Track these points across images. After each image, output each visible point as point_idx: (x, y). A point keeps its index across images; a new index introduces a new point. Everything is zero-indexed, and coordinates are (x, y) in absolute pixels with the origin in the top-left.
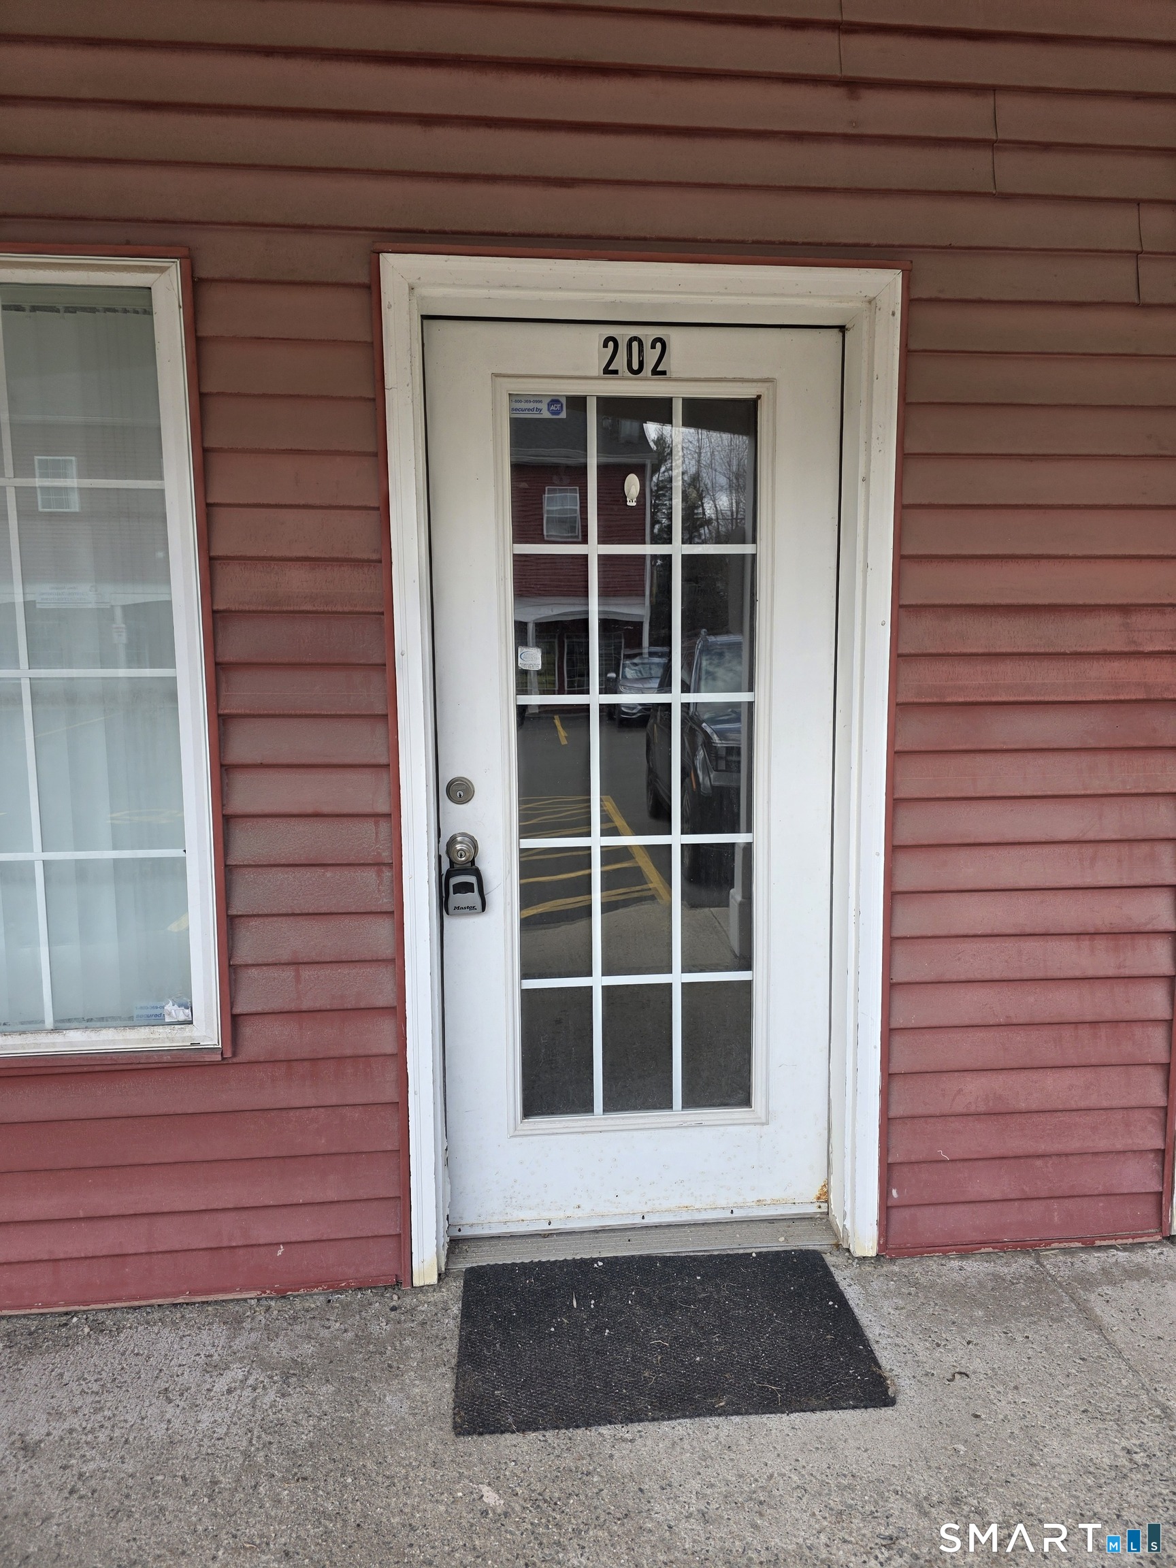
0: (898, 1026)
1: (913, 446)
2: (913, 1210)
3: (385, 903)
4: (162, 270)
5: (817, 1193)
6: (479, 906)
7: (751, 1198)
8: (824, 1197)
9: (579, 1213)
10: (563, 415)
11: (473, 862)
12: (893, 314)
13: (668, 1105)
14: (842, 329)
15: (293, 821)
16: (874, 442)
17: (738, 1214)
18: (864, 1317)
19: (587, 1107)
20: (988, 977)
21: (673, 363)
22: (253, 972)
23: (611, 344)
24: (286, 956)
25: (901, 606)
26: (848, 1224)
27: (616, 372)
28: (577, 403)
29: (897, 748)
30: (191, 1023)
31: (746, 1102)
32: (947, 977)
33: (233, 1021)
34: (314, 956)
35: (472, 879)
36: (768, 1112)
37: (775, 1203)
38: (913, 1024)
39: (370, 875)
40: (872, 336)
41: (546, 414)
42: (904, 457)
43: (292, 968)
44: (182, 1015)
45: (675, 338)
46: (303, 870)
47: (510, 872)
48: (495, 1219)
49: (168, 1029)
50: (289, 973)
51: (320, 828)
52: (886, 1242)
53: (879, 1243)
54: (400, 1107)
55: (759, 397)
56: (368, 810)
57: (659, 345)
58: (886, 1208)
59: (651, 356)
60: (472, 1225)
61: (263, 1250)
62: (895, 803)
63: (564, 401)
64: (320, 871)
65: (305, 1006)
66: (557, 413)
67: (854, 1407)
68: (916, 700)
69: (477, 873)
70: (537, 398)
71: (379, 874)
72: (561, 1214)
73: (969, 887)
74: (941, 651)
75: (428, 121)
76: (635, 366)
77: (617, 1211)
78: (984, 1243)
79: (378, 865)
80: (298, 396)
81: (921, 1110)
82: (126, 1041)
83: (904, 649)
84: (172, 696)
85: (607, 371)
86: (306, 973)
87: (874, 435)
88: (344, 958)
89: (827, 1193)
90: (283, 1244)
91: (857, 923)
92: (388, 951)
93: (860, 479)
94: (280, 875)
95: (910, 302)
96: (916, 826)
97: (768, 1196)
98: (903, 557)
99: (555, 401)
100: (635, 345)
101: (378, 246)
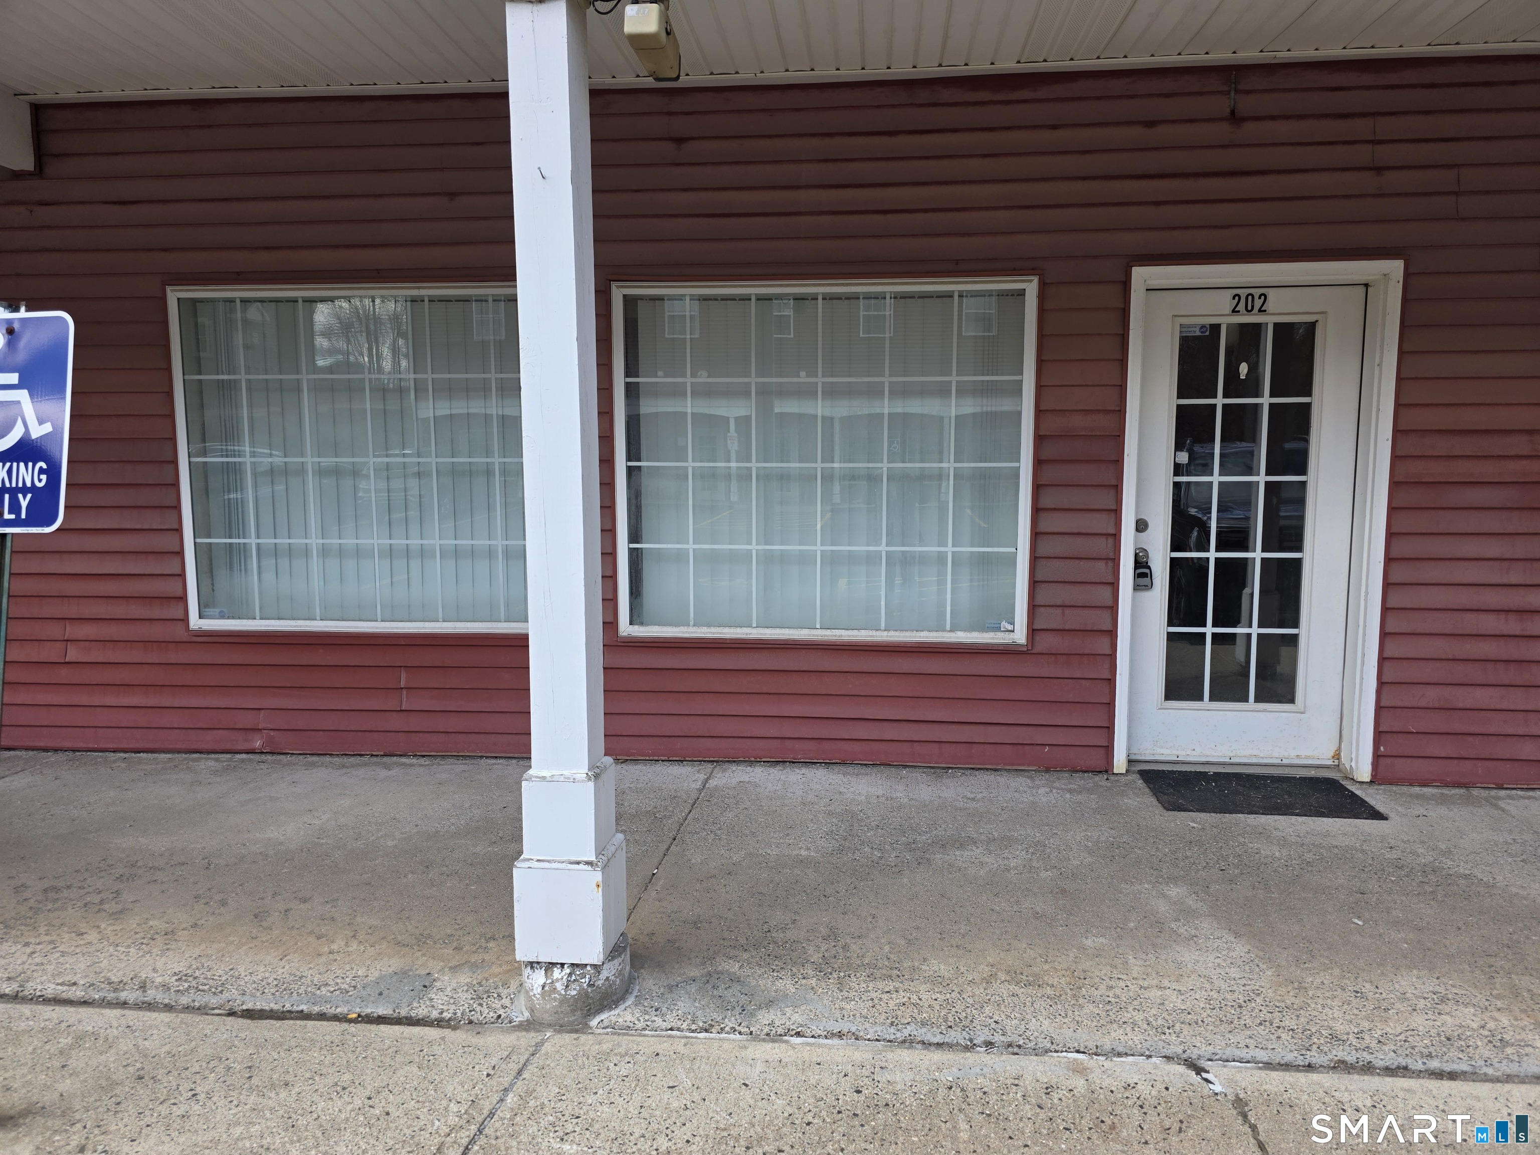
0: (1387, 656)
1: (1406, 348)
2: (1392, 759)
3: (1110, 579)
4: (1031, 281)
5: (1332, 754)
6: (1150, 586)
7: (1293, 754)
8: (1337, 756)
9: (1194, 753)
10: (1207, 333)
11: (1147, 563)
12: (1398, 282)
13: (1246, 700)
14: (1366, 285)
15: (1066, 536)
16: (1385, 347)
17: (1285, 761)
18: (1367, 799)
19: (1200, 698)
20: (1443, 632)
21: (1270, 306)
22: (1042, 609)
23: (1237, 298)
24: (1059, 603)
25: (1398, 431)
26: (1353, 764)
27: (1239, 311)
28: (1216, 328)
29: (1393, 505)
30: (1013, 631)
31: (1292, 701)
32: (1418, 631)
33: (1032, 631)
34: (1072, 603)
35: (1147, 571)
36: (1305, 707)
37: (1307, 757)
38: (1396, 656)
39: (1101, 565)
40: (1386, 293)
41: (1198, 333)
42: (1402, 354)
43: (1061, 608)
44: (1010, 627)
45: (1271, 294)
46: (1069, 561)
47: (1166, 569)
48: (1148, 752)
49: (1003, 634)
50: (1059, 611)
51: (1080, 540)
52: (1376, 775)
53: (1372, 775)
54: (1111, 682)
55: (1317, 321)
56: (1104, 532)
57: (1263, 297)
58: (1377, 757)
59: (1258, 303)
60: (1135, 754)
61: (1038, 747)
62: (1390, 535)
63: (1208, 327)
64: (1077, 561)
65: (1067, 627)
66: (1205, 332)
67: (1366, 819)
68: (1405, 480)
69: (1149, 568)
70: (1194, 326)
71: (1106, 564)
72: (1184, 753)
73: (1433, 582)
74: (1420, 454)
75: (1157, 204)
76: (1249, 308)
77: (1215, 754)
78: (1435, 781)
79: (1107, 559)
80: (1086, 334)
81: (1399, 704)
82: (983, 638)
83: (1398, 453)
84: (1017, 476)
85: (1234, 311)
86: (1068, 611)
87: (1385, 343)
88: (1088, 605)
89: (1339, 754)
90: (1048, 745)
91: (1366, 600)
92: (1109, 603)
93: (1376, 365)
94: (1057, 563)
95: (1407, 275)
96: (1404, 548)
97: (1303, 753)
98: (1400, 405)
99: (1203, 327)
100: (1250, 298)
101: (1131, 264)
